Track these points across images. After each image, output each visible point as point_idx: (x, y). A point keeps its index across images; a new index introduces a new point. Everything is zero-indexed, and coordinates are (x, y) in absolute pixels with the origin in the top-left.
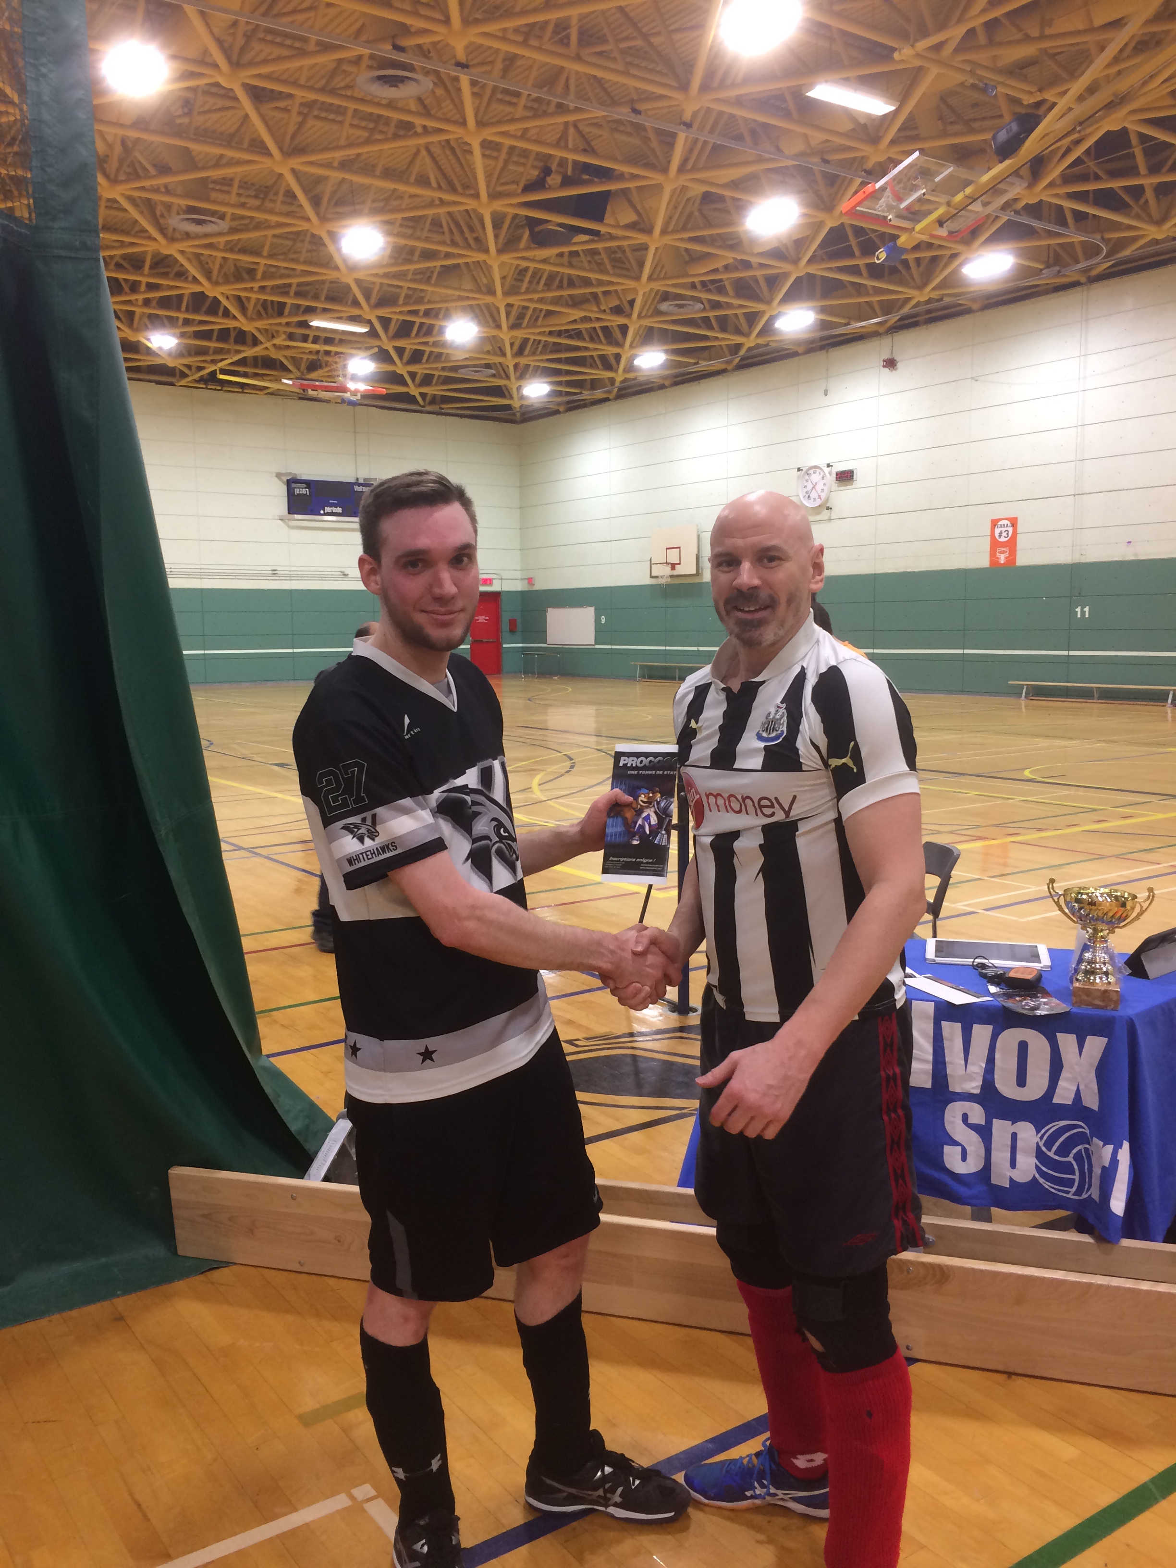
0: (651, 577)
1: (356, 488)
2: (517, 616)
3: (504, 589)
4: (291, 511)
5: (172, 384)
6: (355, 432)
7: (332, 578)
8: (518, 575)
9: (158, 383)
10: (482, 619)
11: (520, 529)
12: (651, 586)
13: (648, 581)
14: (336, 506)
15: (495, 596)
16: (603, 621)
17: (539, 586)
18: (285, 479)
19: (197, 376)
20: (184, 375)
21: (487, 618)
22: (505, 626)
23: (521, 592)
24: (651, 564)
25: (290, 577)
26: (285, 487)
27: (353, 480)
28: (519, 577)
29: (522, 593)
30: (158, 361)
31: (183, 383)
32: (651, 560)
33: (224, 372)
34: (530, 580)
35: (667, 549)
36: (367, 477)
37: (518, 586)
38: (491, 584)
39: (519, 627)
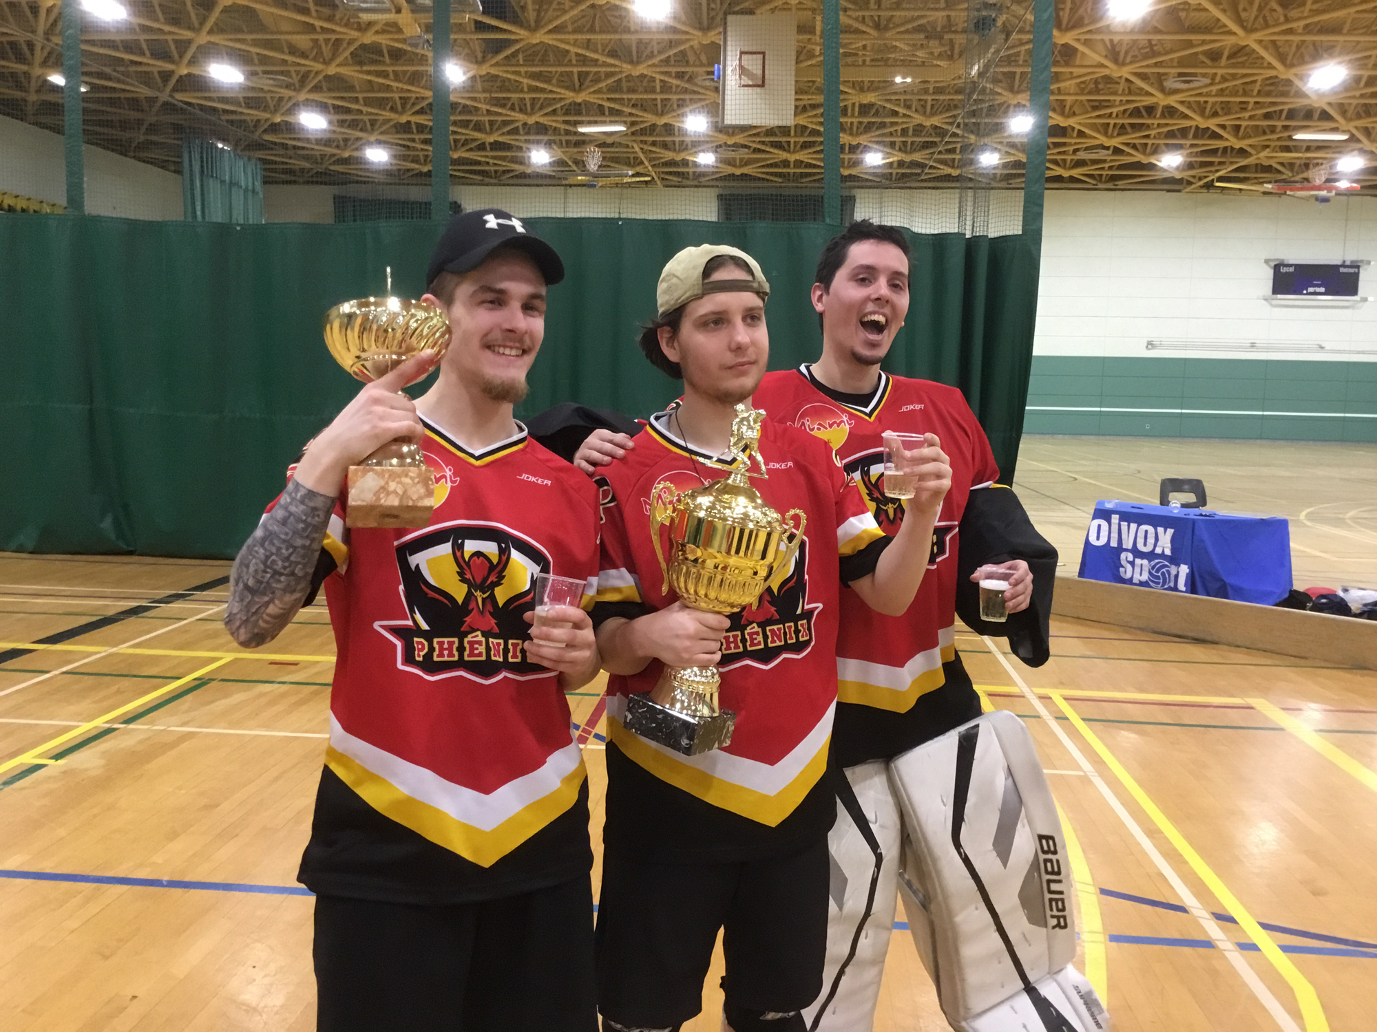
1: (1342, 270)
4: (1276, 290)
5: (1179, 191)
6: (1346, 220)
7: (1309, 350)
9: (1168, 191)
14: (1319, 286)
18: (1273, 264)
19: (1201, 183)
20: (1190, 183)
25: (1267, 349)
26: (1271, 272)
27: (1339, 263)
30: (1166, 175)
31: (1188, 190)
33: (1220, 179)
36: (1354, 258)
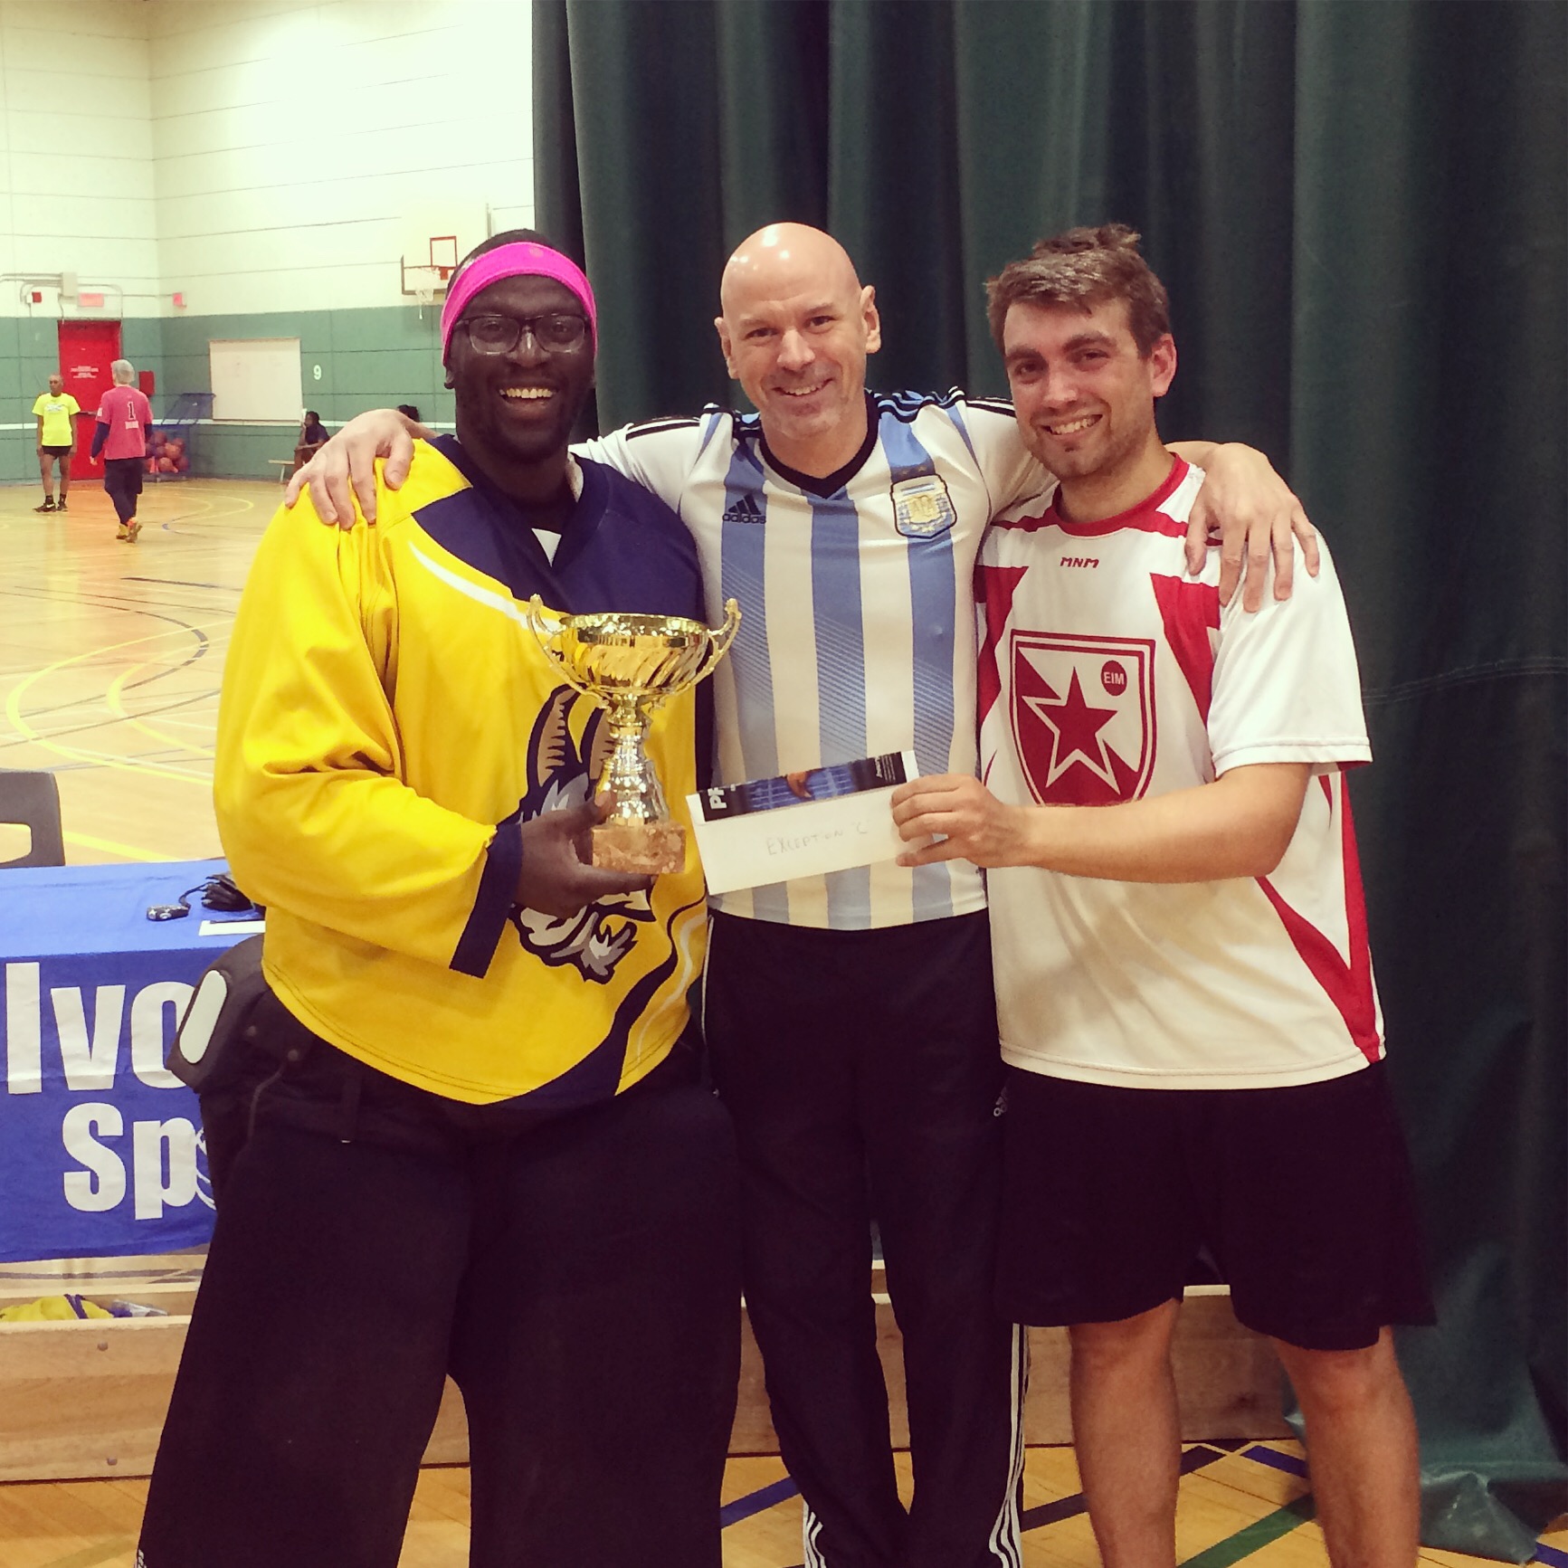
0: (404, 292)
2: (155, 367)
3: (125, 316)
8: (156, 288)
10: (84, 372)
11: (157, 199)
12: (408, 311)
13: (399, 301)
15: (111, 328)
16: (318, 373)
17: (195, 308)
21: (96, 370)
23: (161, 320)
24: (403, 268)
28: (156, 292)
29: (164, 323)
32: (402, 259)
34: (177, 298)
35: (432, 239)
37: (155, 309)
38: (102, 305)
39: (159, 387)
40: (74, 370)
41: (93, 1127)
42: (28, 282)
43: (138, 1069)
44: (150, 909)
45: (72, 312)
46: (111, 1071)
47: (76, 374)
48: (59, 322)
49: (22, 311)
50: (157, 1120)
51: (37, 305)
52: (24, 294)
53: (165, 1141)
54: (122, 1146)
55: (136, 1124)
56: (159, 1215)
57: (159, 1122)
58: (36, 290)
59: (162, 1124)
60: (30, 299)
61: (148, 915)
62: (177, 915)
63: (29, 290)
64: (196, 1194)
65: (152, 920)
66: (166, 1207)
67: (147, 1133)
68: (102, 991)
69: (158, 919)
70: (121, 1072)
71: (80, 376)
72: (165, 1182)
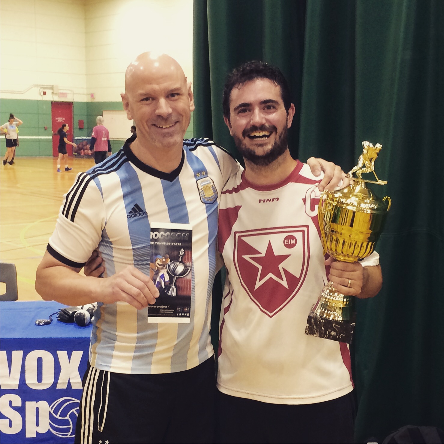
2: (84, 119)
3: (74, 101)
8: (85, 91)
10: (60, 119)
15: (69, 105)
17: (98, 99)
21: (64, 119)
22: (76, 125)
23: (86, 102)
29: (87, 104)
34: (92, 95)
38: (67, 96)
39: (85, 126)
40: (57, 119)
41: (10, 403)
42: (42, 88)
43: (27, 382)
44: (37, 321)
45: (56, 99)
46: (17, 382)
47: (58, 120)
48: (52, 102)
49: (39, 98)
50: (34, 401)
51: (45, 96)
52: (40, 91)
53: (37, 409)
54: (21, 410)
55: (27, 403)
56: (35, 436)
57: (35, 402)
58: (45, 91)
59: (36, 403)
60: (42, 93)
61: (35, 322)
62: (46, 324)
63: (42, 90)
64: (49, 429)
65: (37, 325)
66: (37, 433)
67: (31, 406)
68: (14, 353)
69: (39, 325)
70: (21, 383)
71: (59, 121)
72: (37, 424)
